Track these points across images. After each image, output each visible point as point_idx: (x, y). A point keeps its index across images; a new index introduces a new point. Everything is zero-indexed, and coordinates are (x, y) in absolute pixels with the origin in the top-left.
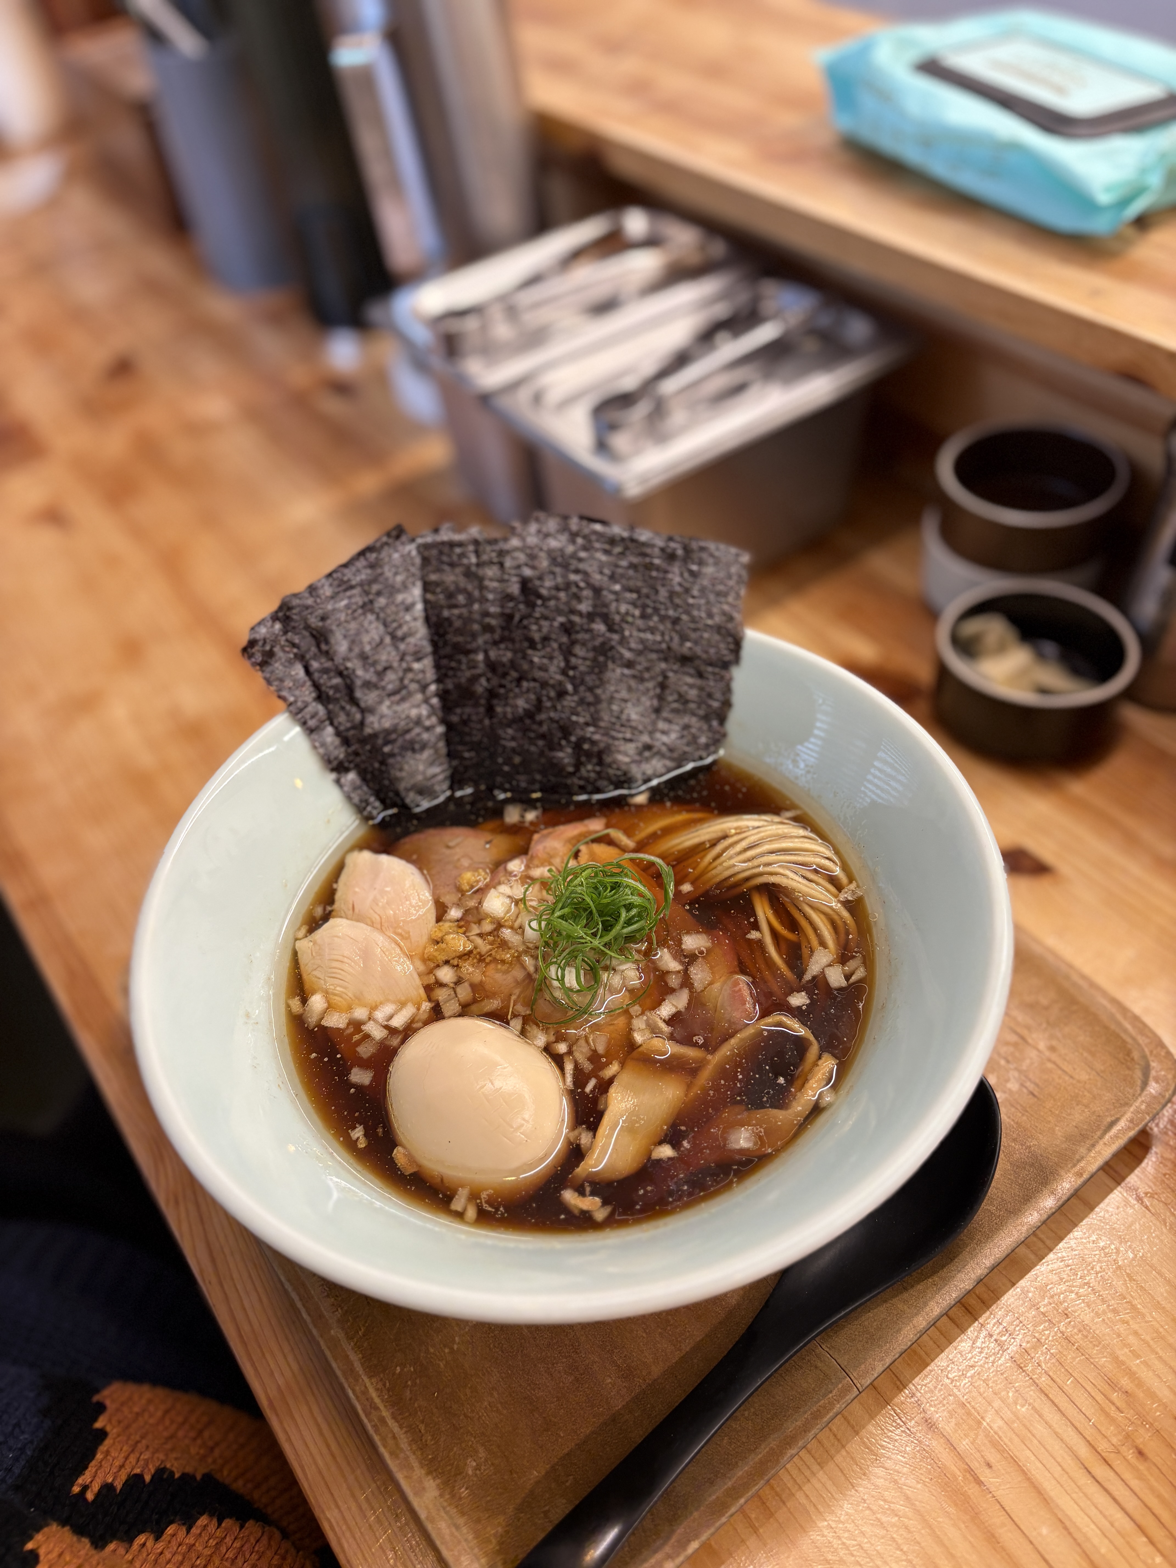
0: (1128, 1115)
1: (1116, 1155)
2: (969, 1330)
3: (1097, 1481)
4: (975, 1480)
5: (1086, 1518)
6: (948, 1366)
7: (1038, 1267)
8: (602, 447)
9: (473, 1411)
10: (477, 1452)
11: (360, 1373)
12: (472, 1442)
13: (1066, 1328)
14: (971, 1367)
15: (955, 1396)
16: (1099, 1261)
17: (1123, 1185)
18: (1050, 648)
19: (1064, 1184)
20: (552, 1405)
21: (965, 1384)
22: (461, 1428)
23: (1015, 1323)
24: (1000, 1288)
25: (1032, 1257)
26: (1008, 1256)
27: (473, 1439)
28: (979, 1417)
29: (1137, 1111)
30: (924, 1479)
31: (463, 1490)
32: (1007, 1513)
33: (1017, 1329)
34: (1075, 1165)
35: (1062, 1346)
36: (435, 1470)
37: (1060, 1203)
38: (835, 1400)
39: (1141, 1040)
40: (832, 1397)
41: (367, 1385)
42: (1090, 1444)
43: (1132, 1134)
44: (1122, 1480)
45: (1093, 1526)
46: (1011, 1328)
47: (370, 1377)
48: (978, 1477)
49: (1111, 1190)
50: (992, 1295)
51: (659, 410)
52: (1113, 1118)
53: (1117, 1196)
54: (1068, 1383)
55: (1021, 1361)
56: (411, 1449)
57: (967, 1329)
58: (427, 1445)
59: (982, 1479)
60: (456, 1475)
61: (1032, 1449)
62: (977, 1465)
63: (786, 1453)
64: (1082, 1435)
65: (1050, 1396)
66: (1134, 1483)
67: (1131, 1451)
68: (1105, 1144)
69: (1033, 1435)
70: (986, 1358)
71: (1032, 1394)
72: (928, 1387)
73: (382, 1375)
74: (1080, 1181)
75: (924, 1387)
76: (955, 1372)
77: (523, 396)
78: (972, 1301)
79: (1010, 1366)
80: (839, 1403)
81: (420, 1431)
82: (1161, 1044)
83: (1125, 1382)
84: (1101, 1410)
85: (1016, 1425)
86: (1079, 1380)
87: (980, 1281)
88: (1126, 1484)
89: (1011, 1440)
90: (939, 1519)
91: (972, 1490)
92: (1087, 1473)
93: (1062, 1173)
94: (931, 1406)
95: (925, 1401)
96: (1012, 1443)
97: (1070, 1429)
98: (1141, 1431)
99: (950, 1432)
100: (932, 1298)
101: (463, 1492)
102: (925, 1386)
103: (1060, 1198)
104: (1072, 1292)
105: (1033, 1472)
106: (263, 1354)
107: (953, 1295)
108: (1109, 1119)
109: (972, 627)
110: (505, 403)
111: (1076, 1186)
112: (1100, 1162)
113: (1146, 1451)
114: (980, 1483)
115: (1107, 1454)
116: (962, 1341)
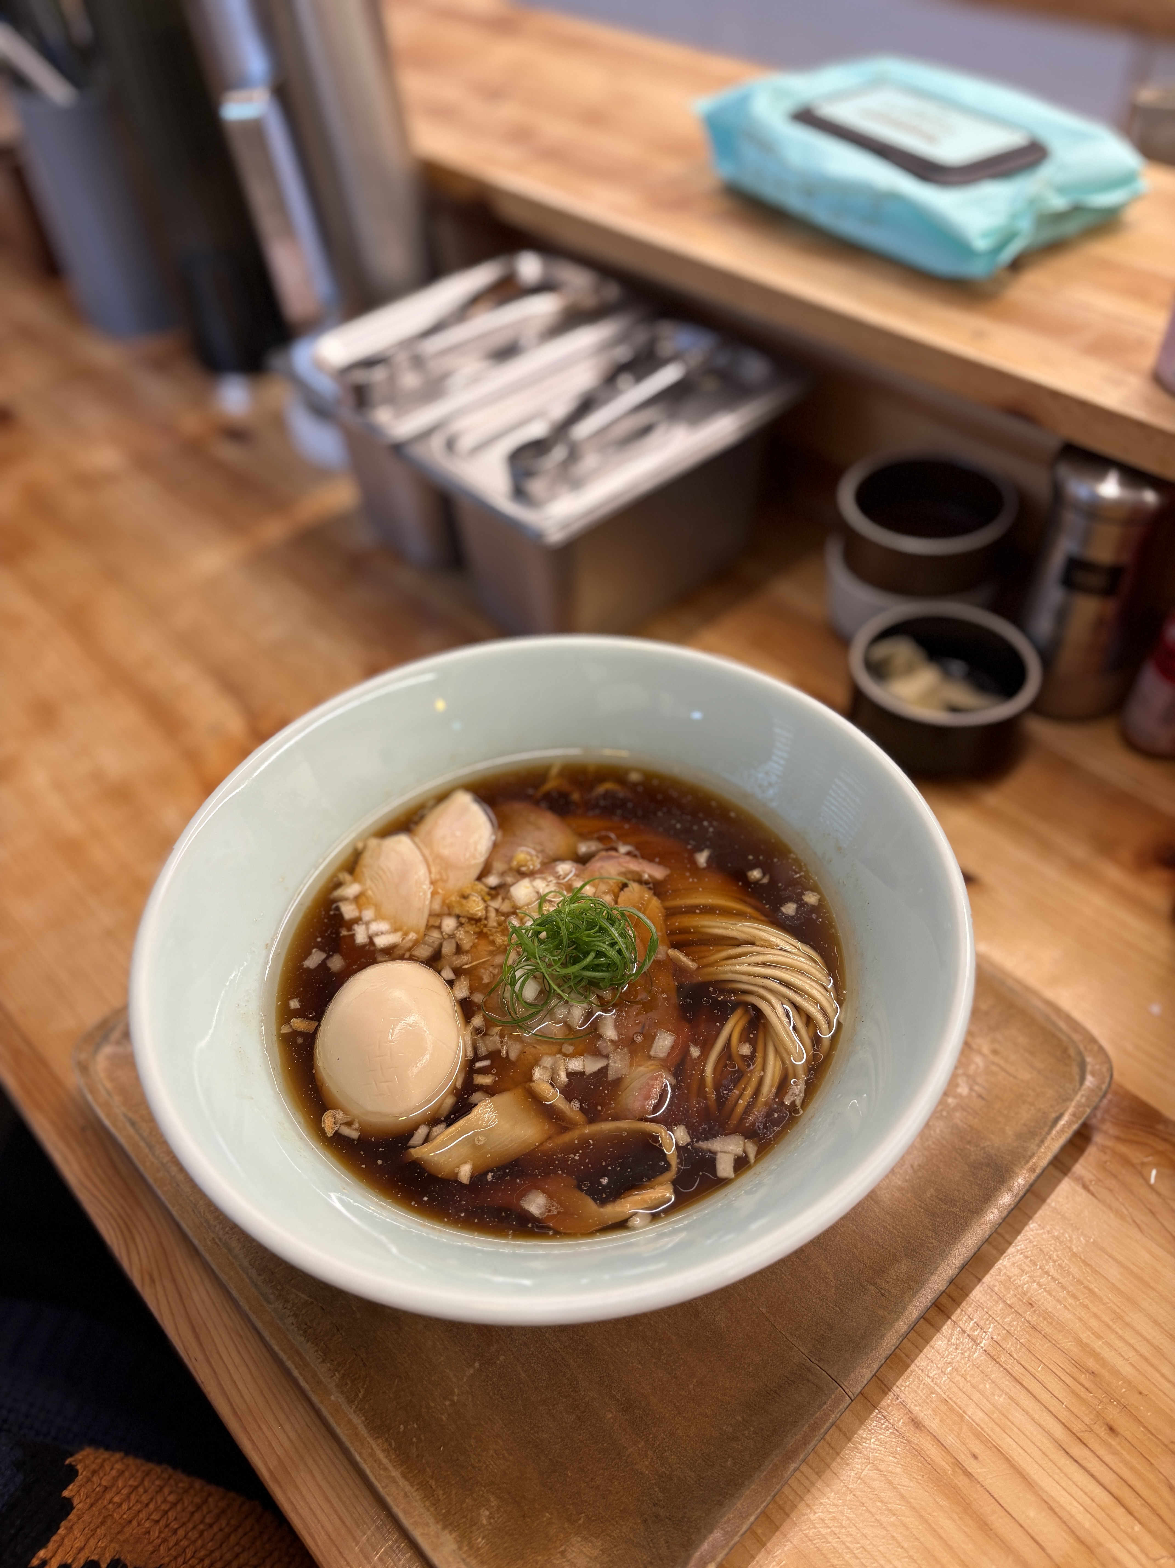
0: (1071, 1110)
1: (1064, 1149)
2: (944, 1328)
3: (1076, 1461)
4: (963, 1472)
5: (1068, 1496)
6: (928, 1365)
7: (1000, 1261)
8: (519, 493)
9: (480, 1461)
10: (488, 1500)
11: (365, 1435)
12: (483, 1491)
13: (1032, 1318)
14: (949, 1363)
15: (938, 1394)
16: (1056, 1250)
17: (1070, 1175)
18: (958, 667)
19: (1020, 1180)
20: (557, 1446)
21: (945, 1381)
22: (471, 1478)
23: (985, 1317)
24: (967, 1284)
25: (994, 1252)
26: (975, 1254)
27: (483, 1489)
28: (961, 1412)
29: (1079, 1105)
30: (916, 1477)
31: (480, 1540)
32: (996, 1500)
33: (987, 1322)
34: (1027, 1162)
35: (1030, 1335)
36: (450, 1524)
37: (1017, 1199)
38: (830, 1410)
39: (1076, 1037)
40: (827, 1408)
41: (374, 1447)
42: (1065, 1426)
43: (1075, 1127)
44: (1098, 1457)
45: (1076, 1504)
46: (982, 1323)
47: (376, 1439)
48: (966, 1469)
49: (1059, 1181)
50: (961, 1292)
51: (574, 455)
52: (1057, 1114)
53: (1066, 1186)
54: (1039, 1369)
55: (994, 1353)
56: (424, 1506)
57: (942, 1327)
58: (439, 1500)
59: (969, 1470)
60: (471, 1526)
61: (1013, 1437)
62: (964, 1457)
63: (788, 1467)
64: (1057, 1418)
65: (1024, 1383)
66: (1108, 1458)
67: (1103, 1428)
68: (1053, 1139)
69: (1013, 1423)
70: (962, 1354)
71: (1006, 1383)
72: (911, 1388)
73: (387, 1436)
74: (1033, 1177)
75: (907, 1389)
76: (934, 1370)
77: (436, 444)
78: (944, 1300)
79: (985, 1359)
80: (834, 1413)
81: (431, 1487)
82: (1093, 1040)
83: (1091, 1363)
84: (1073, 1393)
85: (995, 1415)
86: (1049, 1366)
87: (952, 1282)
88: (1102, 1460)
89: (992, 1430)
90: (935, 1514)
91: (962, 1482)
92: (1066, 1454)
93: (1017, 1170)
94: (915, 1405)
95: (910, 1401)
96: (994, 1433)
97: (1045, 1414)
98: (1110, 1408)
99: (936, 1428)
100: (910, 1302)
101: (481, 1542)
102: (908, 1386)
103: (1017, 1194)
104: (1034, 1281)
105: (1016, 1459)
106: (260, 1427)
107: (929, 1297)
108: (1054, 1115)
109: (883, 650)
110: (419, 451)
111: (1031, 1181)
112: (1049, 1156)
113: (1115, 1426)
114: (968, 1474)
115: (1082, 1434)
116: (938, 1340)
